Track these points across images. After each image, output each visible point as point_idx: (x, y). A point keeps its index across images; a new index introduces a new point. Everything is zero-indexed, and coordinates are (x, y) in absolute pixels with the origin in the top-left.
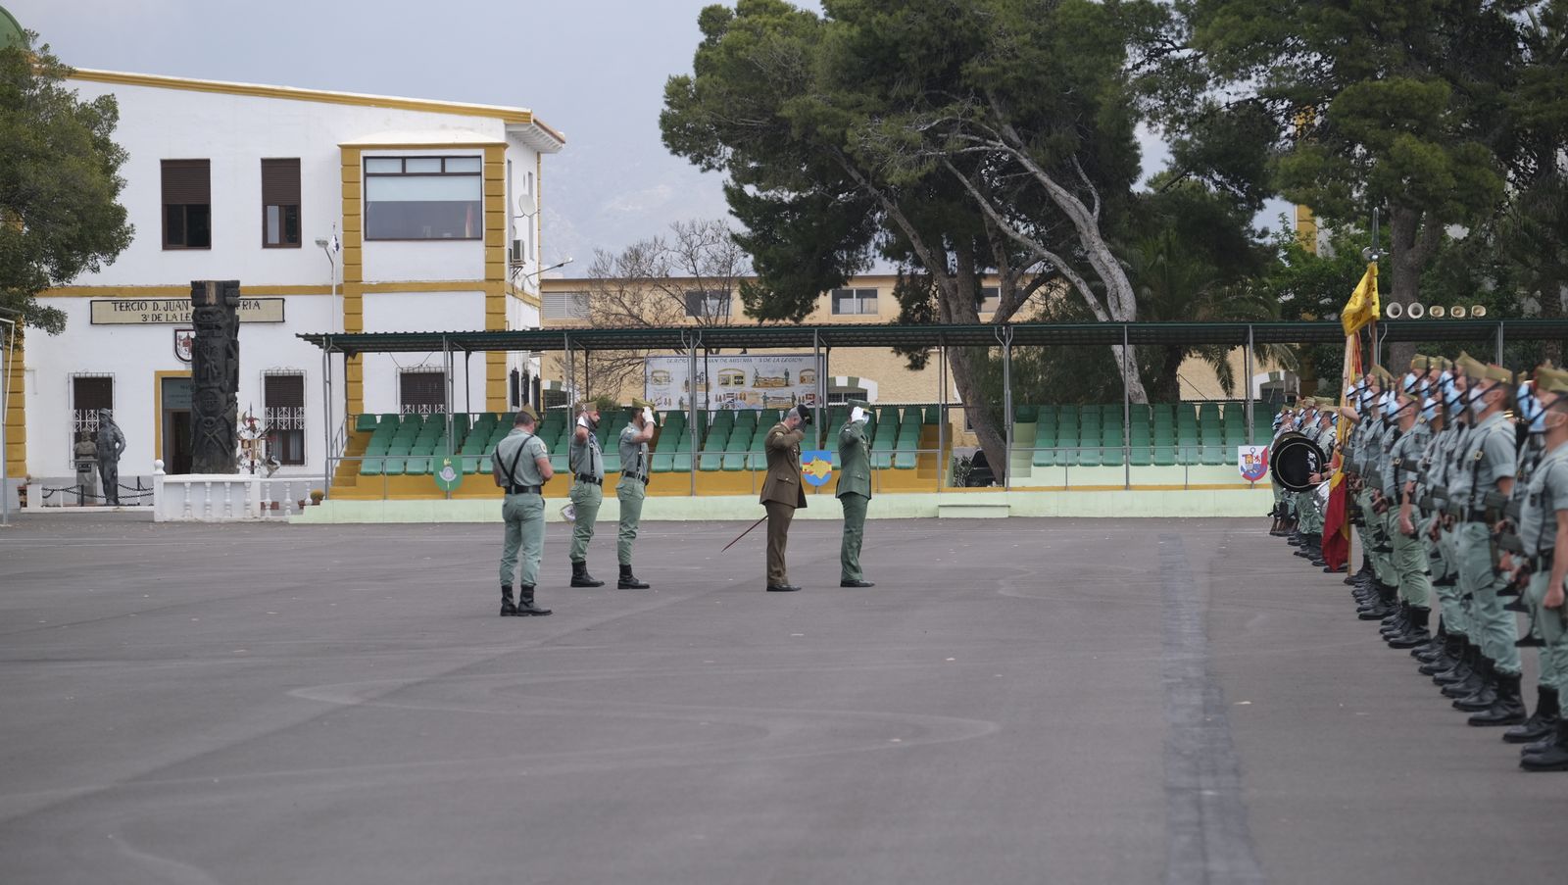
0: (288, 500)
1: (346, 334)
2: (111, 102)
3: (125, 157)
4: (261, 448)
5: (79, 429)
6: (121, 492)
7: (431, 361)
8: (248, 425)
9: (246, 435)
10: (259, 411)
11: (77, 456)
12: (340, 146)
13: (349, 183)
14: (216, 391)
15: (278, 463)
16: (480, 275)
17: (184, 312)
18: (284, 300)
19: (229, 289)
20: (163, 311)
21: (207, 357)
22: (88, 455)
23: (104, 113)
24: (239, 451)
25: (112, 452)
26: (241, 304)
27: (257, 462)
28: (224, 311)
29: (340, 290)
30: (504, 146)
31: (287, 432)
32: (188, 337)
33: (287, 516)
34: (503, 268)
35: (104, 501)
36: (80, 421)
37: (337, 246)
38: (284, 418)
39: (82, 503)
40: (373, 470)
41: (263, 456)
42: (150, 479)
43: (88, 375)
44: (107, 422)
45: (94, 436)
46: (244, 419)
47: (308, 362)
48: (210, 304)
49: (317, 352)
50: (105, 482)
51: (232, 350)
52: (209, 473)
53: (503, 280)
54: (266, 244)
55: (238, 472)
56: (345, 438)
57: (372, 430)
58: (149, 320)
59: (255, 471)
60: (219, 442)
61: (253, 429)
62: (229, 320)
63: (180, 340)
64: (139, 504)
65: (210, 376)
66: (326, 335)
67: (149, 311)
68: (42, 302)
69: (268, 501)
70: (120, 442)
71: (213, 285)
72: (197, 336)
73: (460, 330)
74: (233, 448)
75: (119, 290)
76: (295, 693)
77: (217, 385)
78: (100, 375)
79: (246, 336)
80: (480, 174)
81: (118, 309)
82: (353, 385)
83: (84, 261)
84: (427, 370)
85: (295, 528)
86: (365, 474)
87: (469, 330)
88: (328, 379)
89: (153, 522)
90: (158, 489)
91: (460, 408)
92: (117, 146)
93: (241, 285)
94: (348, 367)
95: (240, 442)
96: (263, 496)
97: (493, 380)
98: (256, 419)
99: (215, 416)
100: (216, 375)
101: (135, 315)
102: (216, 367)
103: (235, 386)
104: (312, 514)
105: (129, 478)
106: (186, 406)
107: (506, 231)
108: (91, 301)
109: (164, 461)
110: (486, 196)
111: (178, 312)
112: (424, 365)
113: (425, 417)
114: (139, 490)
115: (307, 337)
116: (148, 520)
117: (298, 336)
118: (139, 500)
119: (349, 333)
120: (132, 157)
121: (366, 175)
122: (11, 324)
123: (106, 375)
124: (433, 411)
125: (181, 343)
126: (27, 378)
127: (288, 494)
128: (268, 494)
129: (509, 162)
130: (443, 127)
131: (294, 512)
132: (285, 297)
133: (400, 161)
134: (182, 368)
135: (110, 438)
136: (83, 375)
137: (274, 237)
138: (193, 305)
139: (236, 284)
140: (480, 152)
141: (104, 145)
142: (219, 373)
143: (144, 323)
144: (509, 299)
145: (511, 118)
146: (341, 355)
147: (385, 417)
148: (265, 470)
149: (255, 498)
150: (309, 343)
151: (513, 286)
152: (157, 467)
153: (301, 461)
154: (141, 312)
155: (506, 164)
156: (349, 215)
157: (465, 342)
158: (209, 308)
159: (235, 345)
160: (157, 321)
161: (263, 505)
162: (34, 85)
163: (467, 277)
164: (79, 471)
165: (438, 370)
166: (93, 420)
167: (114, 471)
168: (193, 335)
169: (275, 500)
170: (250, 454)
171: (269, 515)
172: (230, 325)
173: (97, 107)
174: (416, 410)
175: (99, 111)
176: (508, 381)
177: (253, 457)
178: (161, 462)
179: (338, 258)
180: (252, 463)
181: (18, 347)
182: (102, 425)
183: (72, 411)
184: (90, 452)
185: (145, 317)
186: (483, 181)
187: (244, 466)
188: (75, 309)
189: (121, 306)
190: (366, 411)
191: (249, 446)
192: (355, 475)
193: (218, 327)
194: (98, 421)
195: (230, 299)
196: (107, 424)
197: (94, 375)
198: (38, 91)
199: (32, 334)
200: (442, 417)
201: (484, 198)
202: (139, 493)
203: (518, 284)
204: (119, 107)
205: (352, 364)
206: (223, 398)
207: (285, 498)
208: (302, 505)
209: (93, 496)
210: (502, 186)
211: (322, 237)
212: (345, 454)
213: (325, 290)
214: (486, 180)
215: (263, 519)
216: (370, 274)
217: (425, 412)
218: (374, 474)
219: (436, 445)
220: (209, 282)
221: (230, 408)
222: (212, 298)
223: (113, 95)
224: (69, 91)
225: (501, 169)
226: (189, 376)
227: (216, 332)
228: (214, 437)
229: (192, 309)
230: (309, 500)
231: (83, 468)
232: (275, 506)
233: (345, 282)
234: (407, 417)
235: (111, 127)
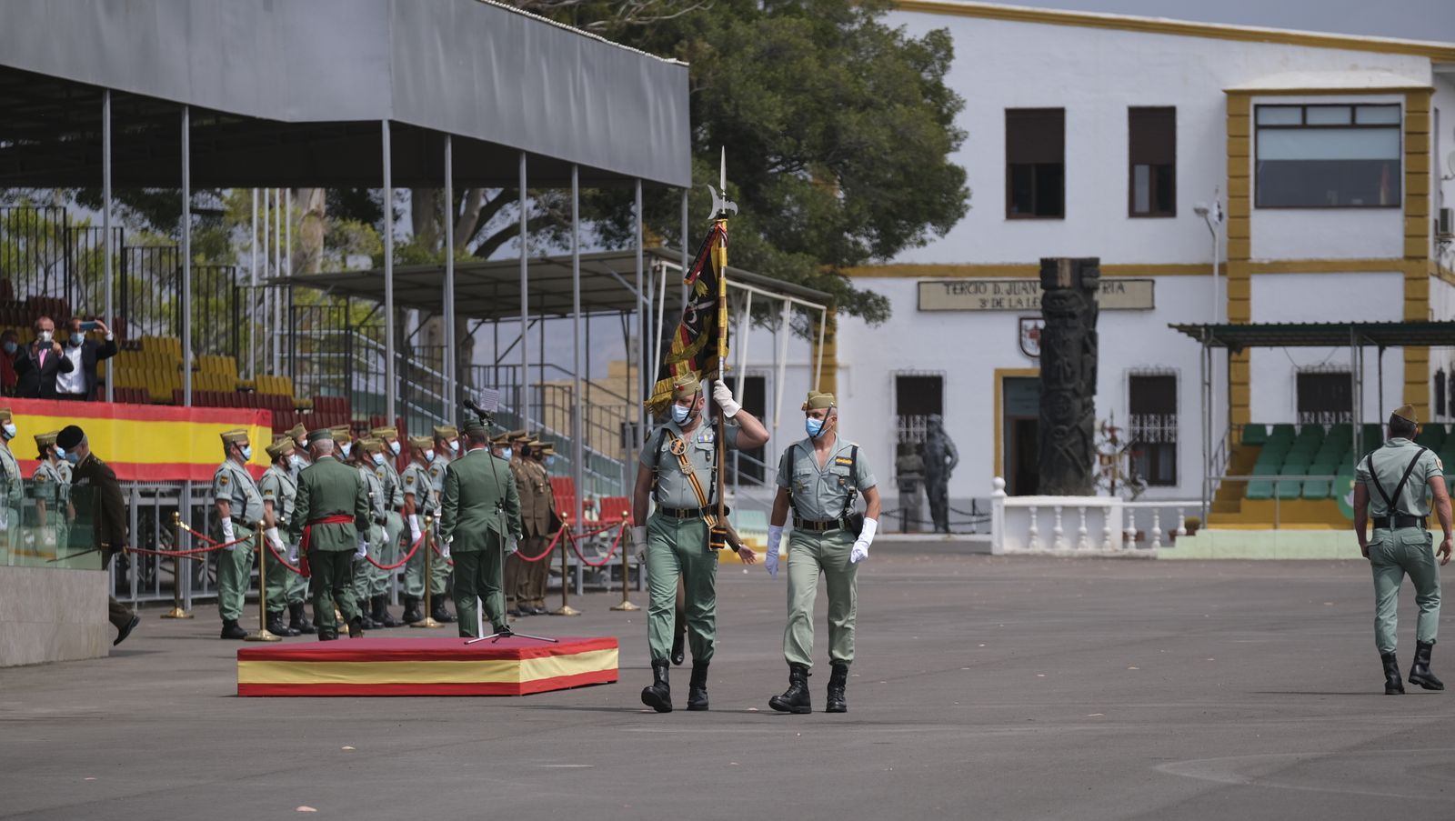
0: (1157, 529)
1: (1230, 325)
2: (945, 38)
3: (959, 105)
4: (1124, 465)
5: (901, 440)
6: (952, 517)
7: (1337, 358)
8: (1108, 435)
9: (1105, 449)
10: (1122, 420)
11: (900, 471)
12: (1226, 92)
13: (1236, 138)
14: (1068, 394)
15: (1144, 483)
16: (1396, 251)
17: (1032, 296)
18: (1153, 282)
19: (1086, 268)
20: (1006, 297)
21: (1058, 352)
22: (912, 471)
23: (937, 51)
24: (1097, 468)
25: (941, 468)
26: (1101, 286)
27: (1118, 482)
28: (1080, 296)
29: (1223, 269)
30: (1429, 91)
31: (1156, 445)
32: (1036, 327)
33: (1154, 549)
34: (1427, 243)
35: (931, 527)
36: (904, 430)
37: (1220, 216)
38: (1152, 428)
39: (904, 530)
40: (1261, 494)
41: (1127, 474)
42: (988, 503)
43: (914, 373)
44: (936, 431)
45: (920, 449)
46: (1103, 429)
47: (1182, 358)
48: (1063, 287)
49: (1193, 346)
50: (932, 504)
51: (1089, 344)
52: (1059, 494)
53: (1425, 258)
54: (1133, 213)
55: (1094, 494)
56: (1227, 453)
57: (1260, 444)
58: (989, 306)
59: (1117, 492)
60: (1073, 459)
61: (1114, 441)
62: (1086, 307)
63: (1026, 330)
64: (974, 533)
65: (1062, 376)
66: (1206, 326)
67: (989, 295)
68: (859, 285)
69: (1132, 530)
70: (951, 456)
71: (1066, 262)
72: (1047, 326)
73: (1371, 320)
74: (1089, 465)
75: (953, 269)
76: (1162, 768)
77: (1070, 386)
78: (928, 374)
79: (1107, 328)
80: (1398, 126)
81: (951, 291)
82: (1238, 387)
83: (912, 232)
84: (1330, 370)
85: (1166, 564)
86: (1252, 498)
87: (1383, 320)
88: (1207, 380)
89: (990, 554)
90: (997, 515)
91: (1371, 417)
92: (951, 91)
93: (1103, 262)
94: (1232, 365)
95: (1098, 458)
96: (1126, 523)
97: (1413, 381)
98: (1118, 429)
99: (1067, 425)
100: (1069, 374)
101: (971, 300)
102: (1069, 365)
103: (1092, 390)
104: (1186, 547)
105: (962, 501)
106: (1033, 413)
107: (1431, 197)
108: (919, 283)
109: (1005, 479)
110: (1407, 153)
111: (1023, 297)
112: (1327, 364)
113: (1327, 428)
114: (974, 514)
115: (1181, 328)
116: (984, 551)
117: (1170, 326)
118: (974, 527)
119: (1234, 323)
120: (967, 105)
121: (1258, 127)
122: (821, 310)
123: (935, 374)
124: (1337, 419)
125: (1028, 335)
126: (840, 378)
127: (1157, 523)
128: (1132, 523)
129: (1436, 111)
130: (1354, 67)
131: (1163, 544)
132: (1157, 279)
133: (1298, 112)
134: (1025, 364)
135: (940, 451)
136: (907, 373)
137: (1143, 204)
138: (1042, 287)
139: (1093, 263)
140: (1401, 99)
141: (937, 92)
142: (1073, 373)
143: (982, 310)
144: (1434, 283)
145: (1437, 56)
146: (1224, 351)
147: (1277, 427)
148: (1128, 492)
149: (1114, 526)
150: (1184, 335)
151: (1438, 265)
152: (996, 487)
153: (1171, 481)
154: (980, 296)
155: (1431, 114)
156: (1236, 177)
157: (1378, 335)
158: (1061, 292)
159: (1093, 337)
160: (998, 307)
161: (1125, 536)
162: (851, 19)
163: (1382, 255)
164: (903, 491)
165: (1344, 370)
166: (918, 429)
167: (943, 491)
168: (1041, 324)
169: (1141, 529)
170: (1110, 472)
171: (1132, 548)
172: (1087, 313)
173: (927, 44)
174: (1316, 419)
175: (929, 49)
176: (1432, 384)
177: (1114, 477)
178: (1001, 481)
179: (1222, 230)
180: (1113, 483)
181: (829, 339)
182: (930, 435)
183: (892, 418)
184: (915, 468)
185: (984, 302)
186: (1403, 135)
187: (1103, 487)
188: (898, 292)
189: (955, 289)
190: (1255, 420)
191: (1110, 462)
192: (1239, 499)
193: (1073, 316)
194: (925, 429)
195: (1087, 281)
196: (937, 434)
197: (921, 374)
198: (856, 26)
199: (847, 325)
200: (1349, 428)
201: (1403, 156)
202: (974, 519)
203: (1445, 263)
204: (954, 44)
205: (1236, 361)
206: (1077, 404)
207: (1153, 526)
208: (1173, 535)
209: (918, 521)
210: (1426, 141)
211: (1203, 205)
212: (1228, 473)
213: (1204, 270)
214: (1408, 133)
215: (1125, 552)
216: (1260, 251)
217: (1327, 421)
218: (1262, 498)
219: (1341, 463)
220: (1062, 260)
221: (1086, 415)
222: (1065, 279)
223: (947, 29)
224: (893, 27)
225: (1425, 120)
226: (1036, 375)
227: (1070, 322)
228: (1067, 451)
229: (1040, 292)
230: (1182, 529)
231: (906, 487)
232: (1140, 537)
233: (1230, 259)
234: (1305, 428)
235: (944, 68)
